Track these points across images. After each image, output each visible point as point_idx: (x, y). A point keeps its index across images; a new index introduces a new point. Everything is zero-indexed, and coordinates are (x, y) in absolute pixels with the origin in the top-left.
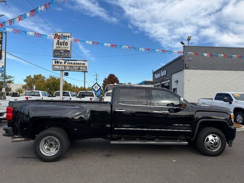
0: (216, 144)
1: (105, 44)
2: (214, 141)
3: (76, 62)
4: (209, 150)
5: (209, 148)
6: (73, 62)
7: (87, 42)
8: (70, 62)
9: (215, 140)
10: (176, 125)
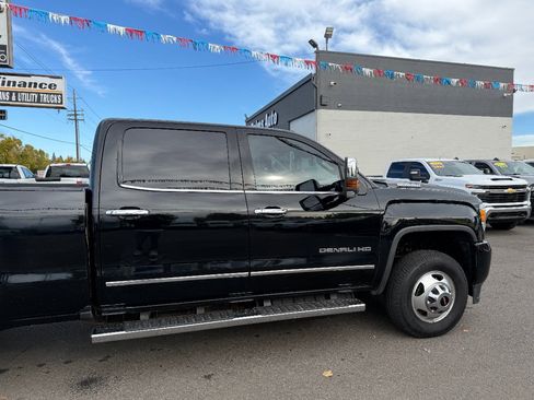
0: (445, 300)
1: (111, 27)
2: (441, 292)
3: (27, 80)
4: (423, 318)
5: (424, 313)
6: (18, 79)
7: (53, 16)
8: (8, 78)
9: (443, 288)
10: (329, 250)
